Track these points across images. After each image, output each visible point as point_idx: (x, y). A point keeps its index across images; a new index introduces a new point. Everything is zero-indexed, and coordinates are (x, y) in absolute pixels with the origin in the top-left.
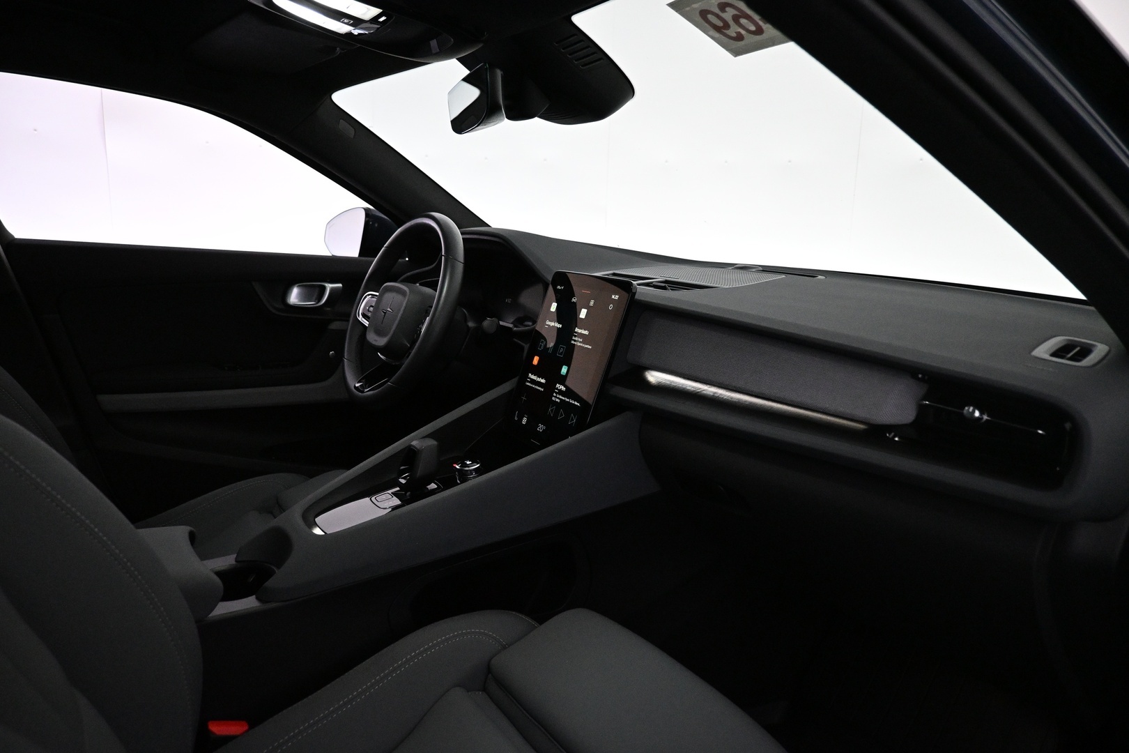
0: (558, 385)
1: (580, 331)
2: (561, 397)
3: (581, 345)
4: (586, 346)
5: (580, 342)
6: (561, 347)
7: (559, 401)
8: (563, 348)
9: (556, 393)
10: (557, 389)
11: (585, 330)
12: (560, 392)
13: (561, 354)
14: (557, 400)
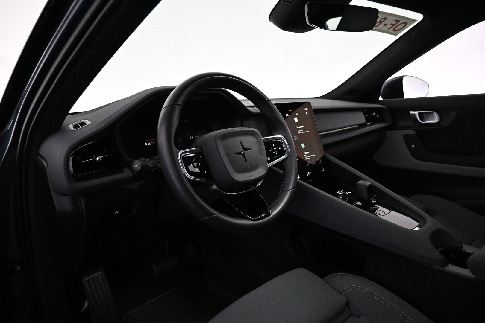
0: (304, 153)
1: (299, 127)
2: (308, 156)
3: (304, 132)
4: (306, 132)
5: (303, 131)
6: (295, 137)
7: (309, 158)
8: (296, 137)
9: (306, 156)
10: (305, 154)
11: (301, 126)
12: (307, 155)
13: (297, 140)
14: (308, 158)
